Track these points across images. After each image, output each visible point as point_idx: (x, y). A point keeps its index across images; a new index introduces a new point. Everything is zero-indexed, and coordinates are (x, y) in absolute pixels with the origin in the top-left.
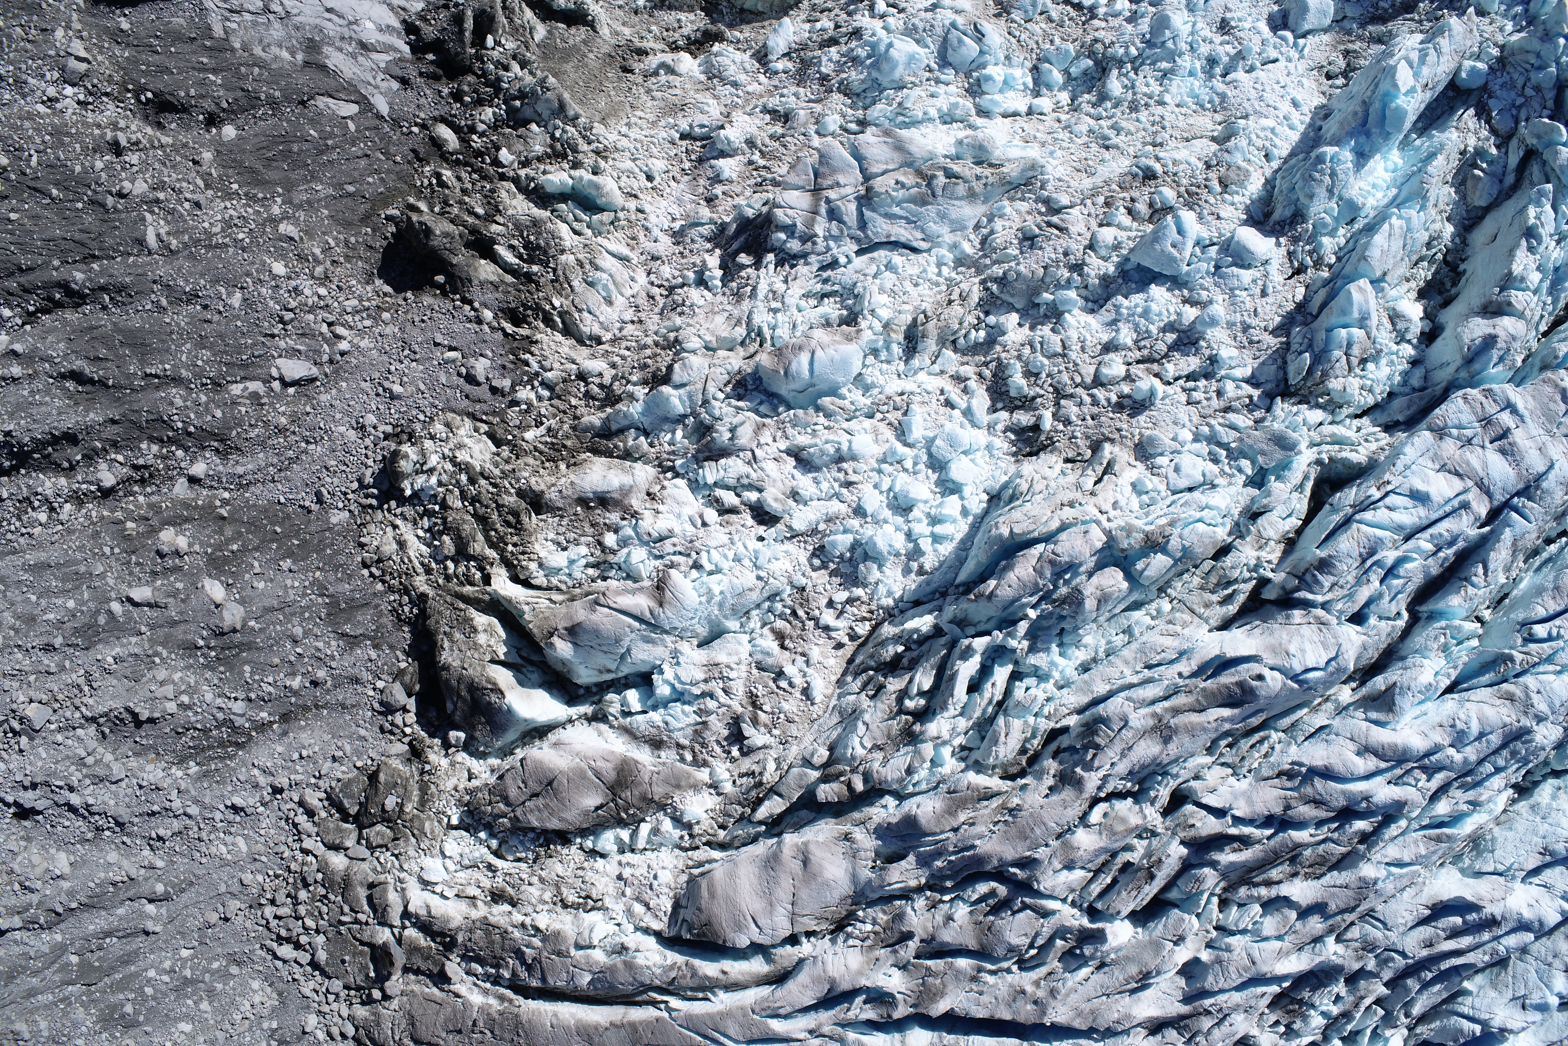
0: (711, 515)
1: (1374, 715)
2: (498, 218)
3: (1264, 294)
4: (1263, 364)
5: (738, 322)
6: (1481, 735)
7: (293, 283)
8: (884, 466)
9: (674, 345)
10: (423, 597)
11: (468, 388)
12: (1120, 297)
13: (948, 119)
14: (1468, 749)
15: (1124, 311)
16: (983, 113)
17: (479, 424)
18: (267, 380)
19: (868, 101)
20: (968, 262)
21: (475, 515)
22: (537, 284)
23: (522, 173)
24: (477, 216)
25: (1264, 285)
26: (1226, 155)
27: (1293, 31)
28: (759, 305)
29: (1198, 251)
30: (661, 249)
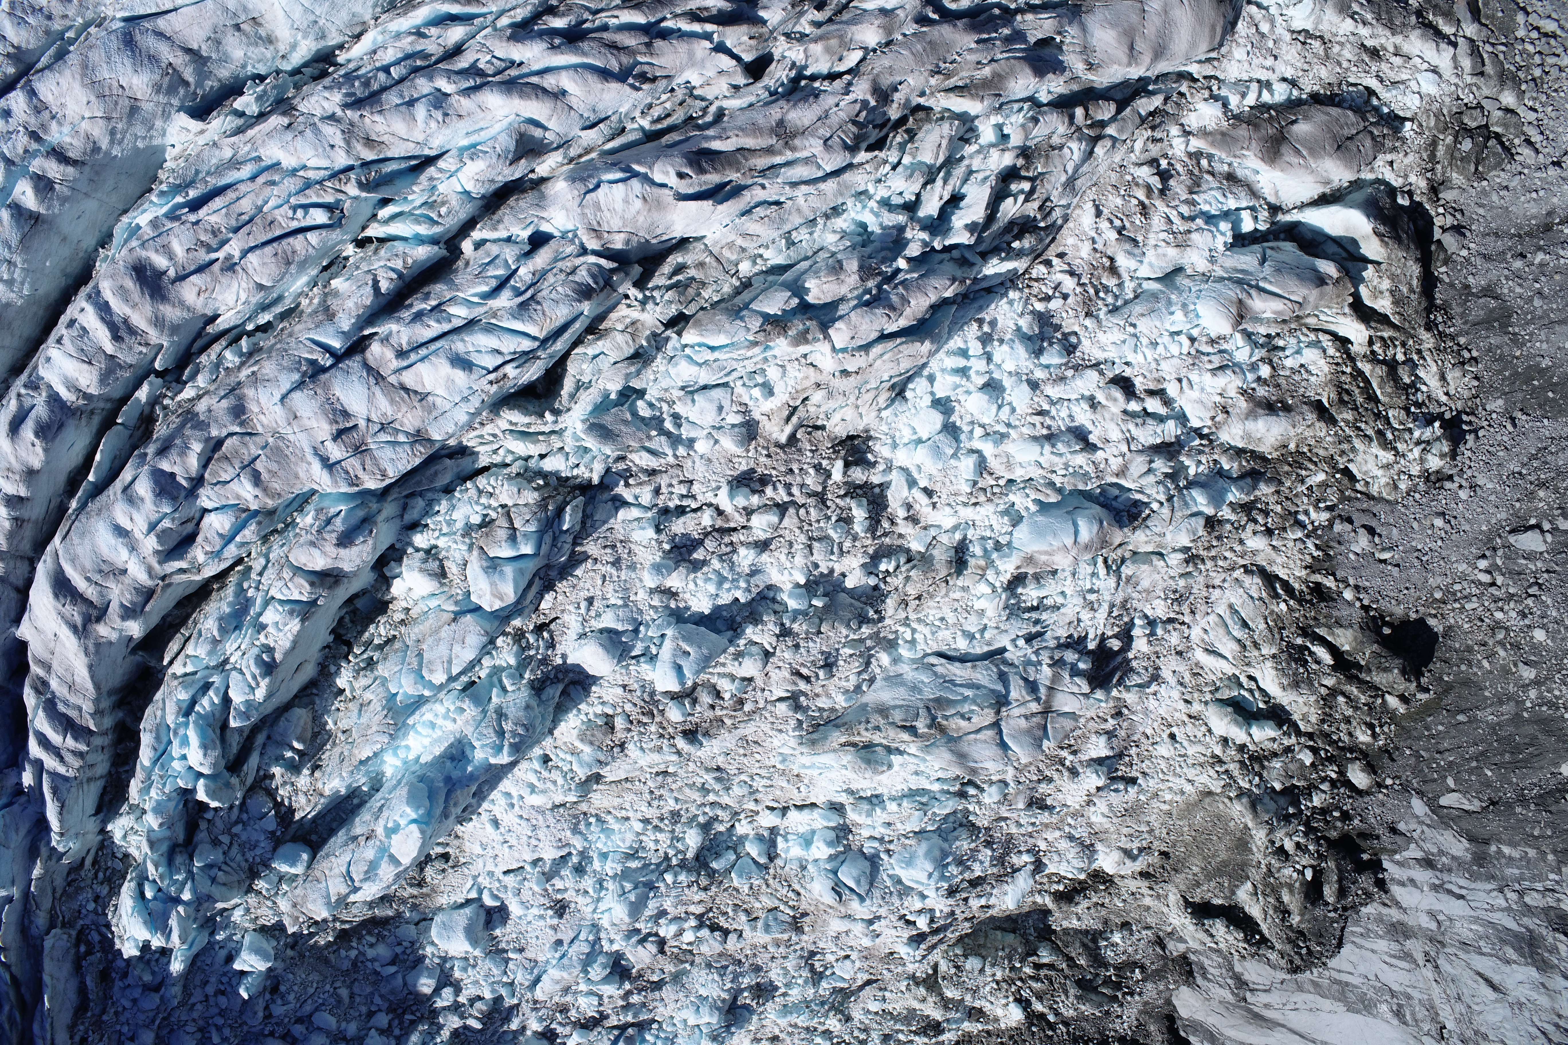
0: (1172, 390)
1: (538, 133)
2: (1324, 691)
3: (590, 601)
4: (605, 522)
5: (1129, 579)
6: (411, 103)
7: (1526, 622)
8: (1003, 429)
9: (1191, 560)
10: (1428, 326)
11: (1373, 524)
12: (742, 600)
13: (874, 800)
14: (426, 91)
15: (743, 584)
16: (837, 808)
17: (1363, 489)
18: (1555, 531)
19: (952, 819)
20: (884, 643)
21: (1377, 402)
22: (1298, 627)
23: (1293, 740)
24: (1343, 694)
25: (589, 610)
26: (602, 758)
27: (482, 906)
28: (1107, 598)
29: (654, 652)
30: (1173, 663)
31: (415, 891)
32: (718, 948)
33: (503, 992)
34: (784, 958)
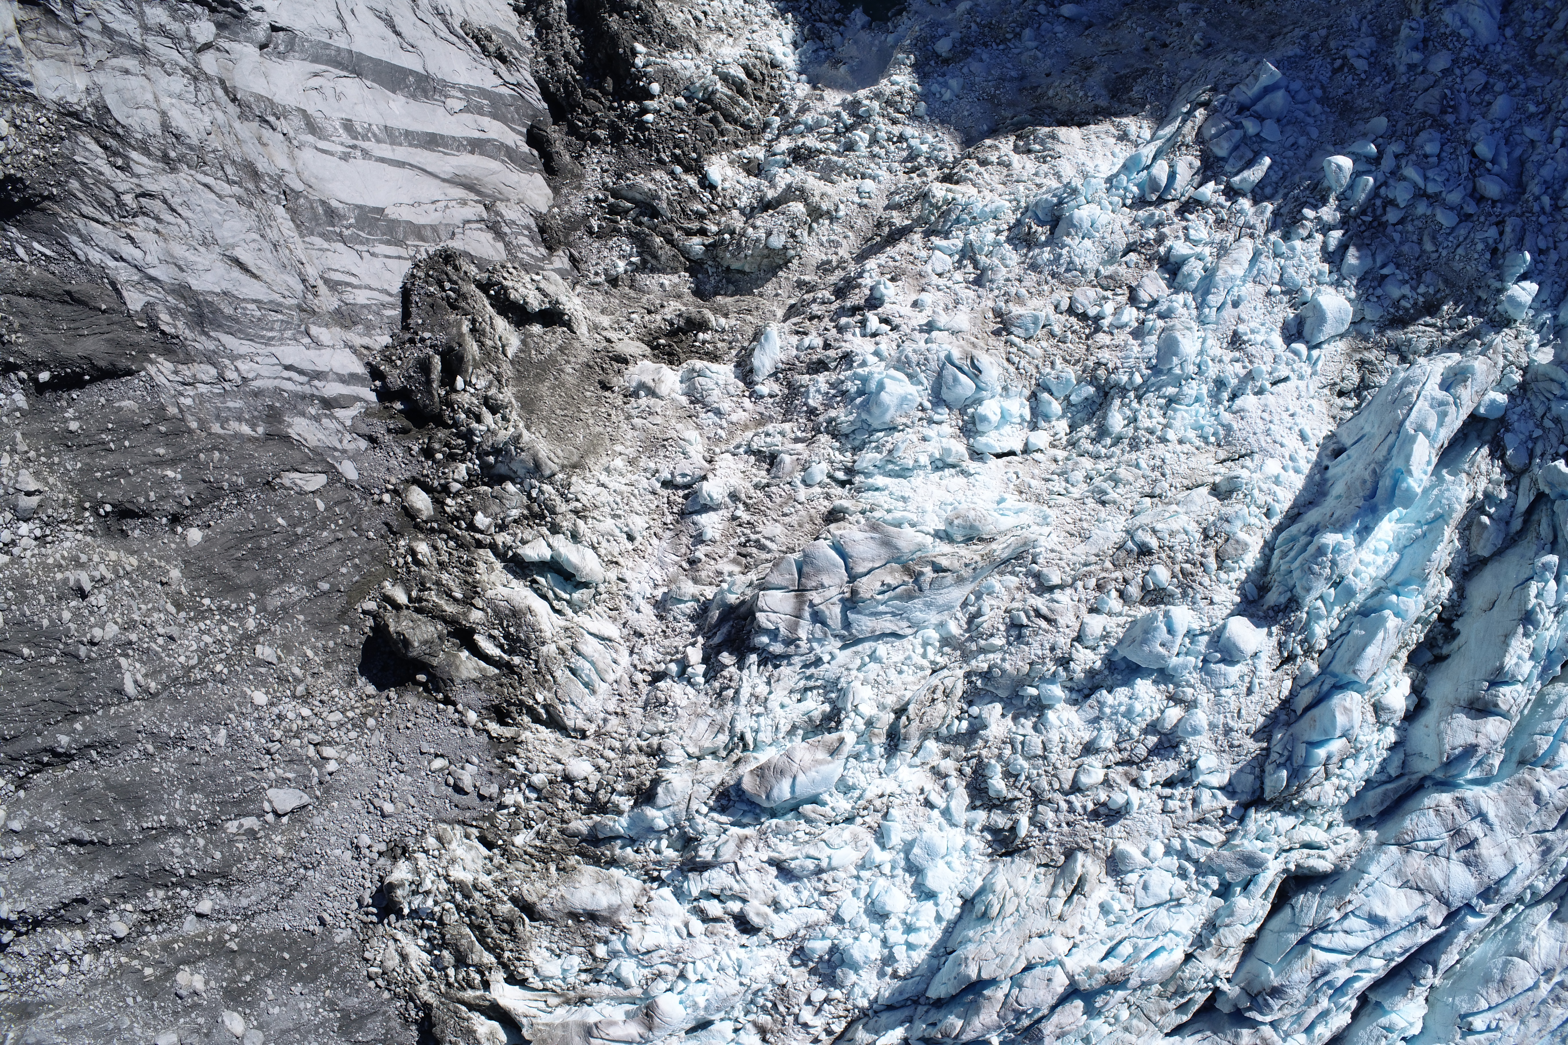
0: (697, 926)
2: (478, 602)
3: (1250, 691)
4: (1241, 771)
5: (721, 729)
7: (275, 710)
8: (863, 874)
9: (656, 752)
10: (427, 1007)
11: (457, 797)
12: (1104, 692)
13: (940, 466)
15: (1107, 710)
16: (977, 455)
17: (470, 830)
18: (261, 814)
19: (858, 444)
20: (954, 642)
21: (471, 926)
22: (520, 676)
23: (500, 539)
24: (455, 600)
25: (1251, 682)
26: (1226, 525)
27: (1307, 342)
28: (742, 710)
29: (1187, 640)
30: (644, 624)
31: (1367, 355)
32: (1078, 293)
33: (1284, 248)
34: (1008, 280)
